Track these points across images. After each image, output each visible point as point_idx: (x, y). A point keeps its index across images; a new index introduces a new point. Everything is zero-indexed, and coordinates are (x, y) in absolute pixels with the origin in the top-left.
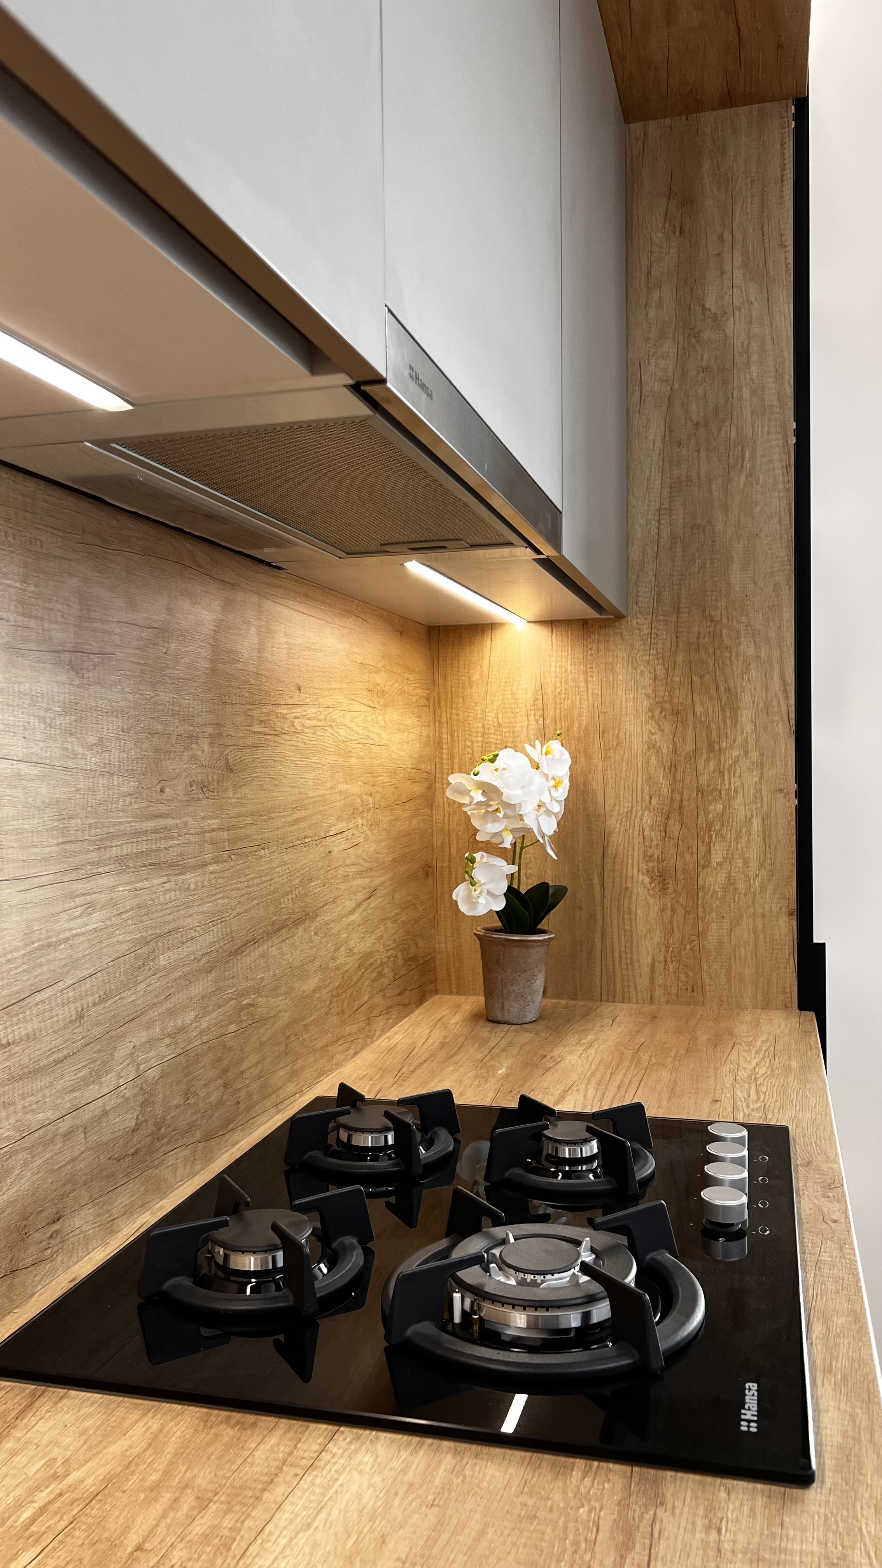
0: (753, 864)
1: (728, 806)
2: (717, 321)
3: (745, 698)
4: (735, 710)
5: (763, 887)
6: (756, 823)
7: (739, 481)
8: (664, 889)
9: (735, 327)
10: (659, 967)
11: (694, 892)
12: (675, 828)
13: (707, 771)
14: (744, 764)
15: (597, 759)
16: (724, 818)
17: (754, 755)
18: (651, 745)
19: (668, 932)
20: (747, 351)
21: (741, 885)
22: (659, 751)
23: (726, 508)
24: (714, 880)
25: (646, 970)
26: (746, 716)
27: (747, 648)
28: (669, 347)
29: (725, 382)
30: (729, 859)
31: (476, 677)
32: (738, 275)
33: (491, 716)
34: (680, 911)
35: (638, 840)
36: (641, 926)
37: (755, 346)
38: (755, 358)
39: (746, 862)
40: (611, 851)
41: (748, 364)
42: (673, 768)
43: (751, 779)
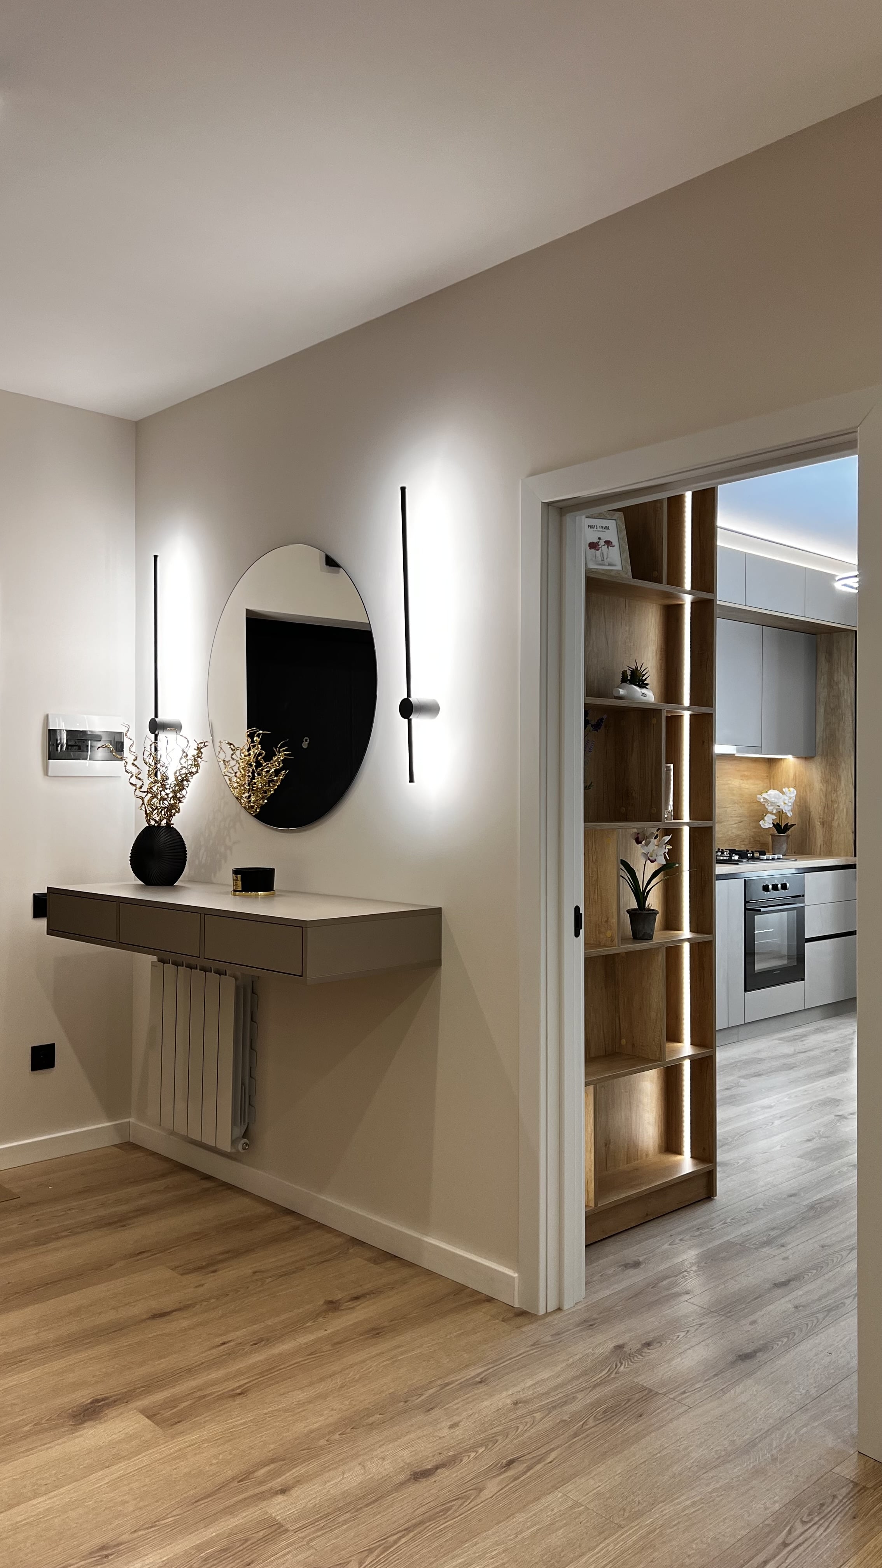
0: (844, 820)
1: (839, 805)
2: (837, 684)
3: (843, 778)
4: (840, 781)
5: (846, 826)
6: (845, 810)
7: (842, 723)
8: (824, 826)
9: (841, 686)
10: (822, 846)
11: (831, 827)
12: (826, 810)
13: (834, 796)
14: (842, 795)
15: (808, 792)
16: (838, 808)
17: (845, 793)
18: (821, 790)
19: (824, 837)
20: (844, 691)
21: (841, 826)
22: (823, 791)
23: (838, 730)
24: (835, 824)
25: (819, 847)
26: (843, 783)
27: (843, 765)
28: (826, 690)
29: (838, 699)
30: (838, 819)
31: (779, 771)
32: (842, 673)
33: (783, 781)
34: (827, 832)
35: (817, 813)
36: (818, 836)
37: (845, 691)
38: (845, 693)
39: (842, 819)
40: (811, 816)
41: (844, 695)
42: (826, 796)
43: (844, 798)
